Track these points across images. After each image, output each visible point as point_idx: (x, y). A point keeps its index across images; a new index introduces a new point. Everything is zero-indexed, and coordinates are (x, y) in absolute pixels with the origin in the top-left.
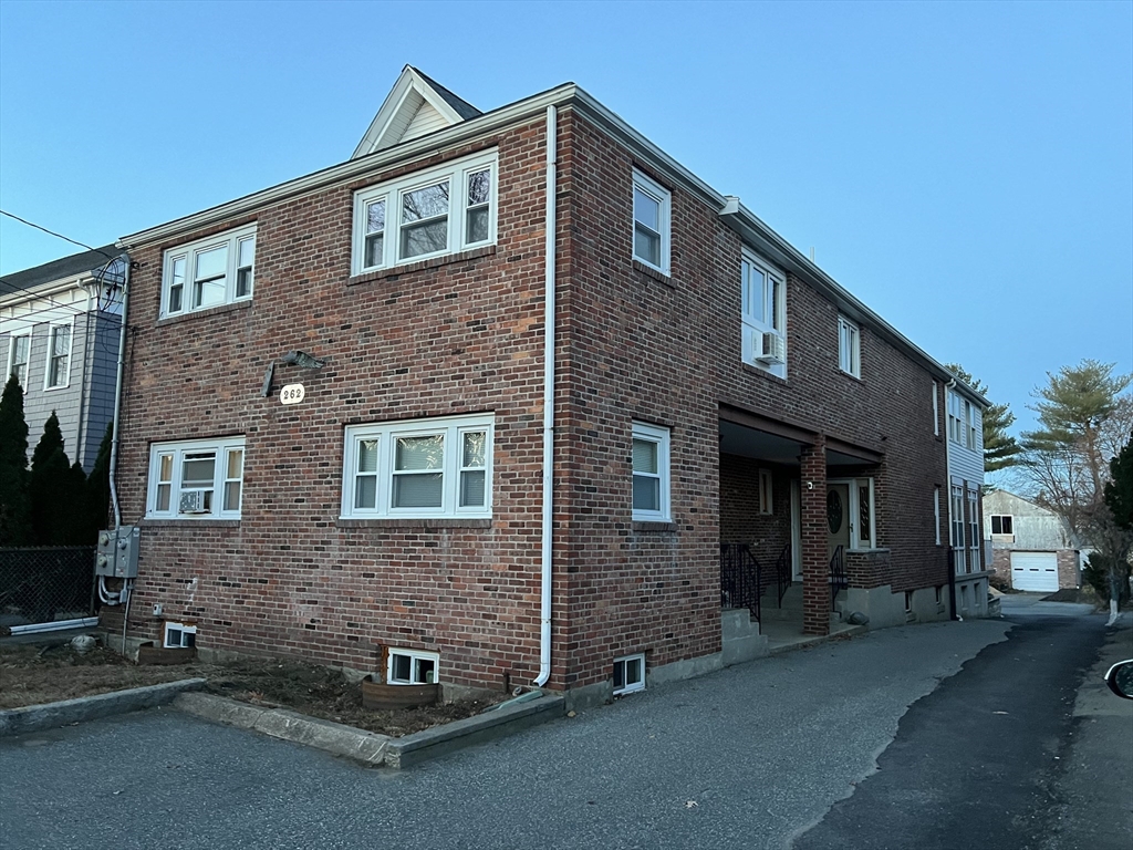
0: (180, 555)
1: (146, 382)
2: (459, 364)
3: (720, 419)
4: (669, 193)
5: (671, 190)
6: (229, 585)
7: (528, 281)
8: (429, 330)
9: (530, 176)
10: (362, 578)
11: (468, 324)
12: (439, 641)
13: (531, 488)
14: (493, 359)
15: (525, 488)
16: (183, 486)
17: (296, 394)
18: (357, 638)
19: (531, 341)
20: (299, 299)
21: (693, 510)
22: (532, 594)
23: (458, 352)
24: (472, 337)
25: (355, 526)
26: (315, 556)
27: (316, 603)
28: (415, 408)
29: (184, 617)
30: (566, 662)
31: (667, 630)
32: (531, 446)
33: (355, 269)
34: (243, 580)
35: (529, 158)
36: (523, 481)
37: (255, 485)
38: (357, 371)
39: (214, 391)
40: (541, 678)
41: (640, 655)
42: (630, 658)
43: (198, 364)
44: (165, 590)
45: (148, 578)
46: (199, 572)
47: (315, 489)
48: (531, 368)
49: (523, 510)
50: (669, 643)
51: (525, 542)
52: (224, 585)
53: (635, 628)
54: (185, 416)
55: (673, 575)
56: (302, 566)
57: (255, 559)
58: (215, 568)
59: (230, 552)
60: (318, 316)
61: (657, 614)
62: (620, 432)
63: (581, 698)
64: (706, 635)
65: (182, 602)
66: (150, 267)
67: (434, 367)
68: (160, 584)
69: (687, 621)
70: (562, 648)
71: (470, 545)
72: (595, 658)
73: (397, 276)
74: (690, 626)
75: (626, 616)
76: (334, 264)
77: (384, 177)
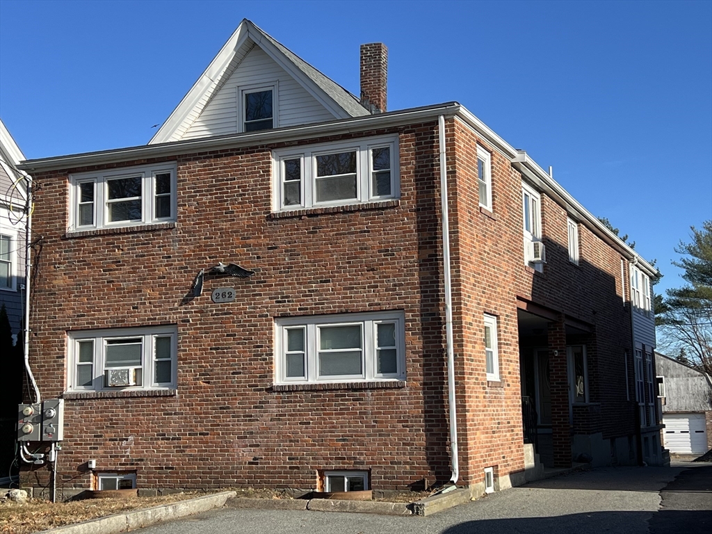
0: (112, 420)
1: (60, 281)
2: (374, 278)
3: (518, 308)
4: (489, 154)
5: (491, 152)
6: (168, 439)
7: (427, 226)
8: (348, 254)
9: (425, 157)
10: (299, 426)
11: (380, 251)
12: (368, 463)
13: (436, 360)
14: (401, 276)
15: (431, 360)
16: (107, 365)
17: (227, 296)
18: (298, 468)
19: (431, 264)
20: (225, 225)
21: (510, 373)
22: (440, 427)
23: (373, 270)
24: (383, 260)
25: (291, 390)
26: (254, 412)
27: (258, 446)
28: (339, 307)
29: (120, 468)
30: (467, 468)
31: (503, 453)
32: (434, 333)
33: (276, 206)
34: (183, 435)
35: (423, 145)
36: (430, 356)
37: (191, 363)
38: (285, 280)
39: (141, 291)
40: (455, 478)
41: (490, 470)
42: (487, 470)
43: (121, 269)
44: (96, 448)
45: (76, 440)
46: (135, 431)
47: (251, 364)
48: (431, 282)
49: (430, 374)
50: (504, 462)
51: (433, 395)
52: (162, 439)
53: (491, 450)
54: (109, 310)
55: (503, 417)
56: (243, 421)
57: (195, 418)
58: (152, 427)
59: (168, 414)
60: (245, 239)
61: (499, 442)
62: (480, 322)
63: (475, 491)
64: (518, 459)
65: (117, 456)
66: (55, 187)
67: (353, 279)
68: (91, 444)
69: (510, 448)
70: (464, 459)
71: (390, 398)
72: (478, 467)
73: (317, 215)
74: (512, 452)
75: (487, 442)
76: (258, 202)
77: (301, 143)
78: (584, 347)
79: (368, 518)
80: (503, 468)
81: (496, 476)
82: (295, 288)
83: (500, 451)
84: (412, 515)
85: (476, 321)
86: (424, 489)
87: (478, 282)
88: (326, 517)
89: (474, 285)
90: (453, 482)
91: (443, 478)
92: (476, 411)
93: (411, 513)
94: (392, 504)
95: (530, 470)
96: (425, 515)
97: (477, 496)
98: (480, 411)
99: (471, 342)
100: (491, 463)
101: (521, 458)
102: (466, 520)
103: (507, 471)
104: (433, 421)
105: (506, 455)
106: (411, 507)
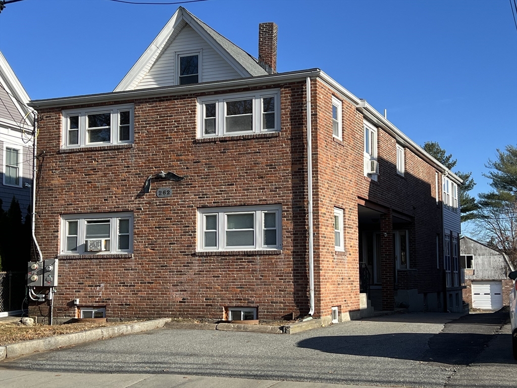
0: (90, 273)
1: (56, 181)
2: (263, 183)
3: (358, 204)
4: (341, 102)
5: (342, 101)
6: (127, 286)
7: (297, 149)
8: (246, 167)
9: (297, 104)
10: (212, 278)
11: (267, 166)
12: (256, 303)
13: (301, 237)
14: (280, 182)
15: (298, 237)
16: (87, 237)
17: (167, 193)
18: (211, 305)
19: (299, 175)
20: (165, 147)
21: (351, 246)
23: (262, 178)
24: (269, 171)
25: (208, 255)
26: (183, 269)
27: (185, 291)
28: (240, 201)
29: (95, 304)
30: (320, 306)
31: (345, 298)
32: (301, 219)
33: (199, 134)
34: (136, 283)
35: (296, 96)
36: (297, 234)
37: (142, 237)
38: (205, 184)
39: (109, 189)
40: (312, 312)
41: (336, 308)
42: (334, 309)
43: (96, 174)
44: (80, 291)
45: (66, 286)
46: (105, 281)
47: (181, 238)
48: (300, 186)
49: (298, 246)
50: (345, 304)
51: (299, 259)
52: (123, 286)
53: (337, 296)
54: (88, 201)
55: (346, 275)
56: (176, 274)
57: (144, 272)
58: (116, 278)
59: (127, 270)
60: (179, 156)
61: (342, 291)
62: (331, 213)
63: (324, 321)
64: (355, 303)
65: (94, 297)
66: (53, 119)
67: (249, 184)
68: (76, 289)
69: (350, 295)
70: (318, 301)
71: (271, 261)
72: (327, 306)
73: (226, 141)
74: (351, 297)
75: (334, 290)
76: (187, 131)
77: (216, 93)
78: (407, 231)
79: (254, 334)
80: (345, 308)
81: (340, 312)
82: (211, 189)
83: (343, 297)
84: (282, 333)
85: (328, 212)
86: (292, 319)
87: (331, 187)
88: (228, 333)
89: (328, 189)
90: (310, 315)
91: (304, 312)
92: (327, 270)
93: (282, 332)
94: (270, 327)
95: (363, 310)
96: (291, 333)
97: (326, 324)
98: (329, 270)
99: (325, 226)
100: (336, 304)
101: (358, 302)
102: (315, 336)
103: (347, 310)
104: (298, 276)
105: (347, 300)
106: (282, 328)
